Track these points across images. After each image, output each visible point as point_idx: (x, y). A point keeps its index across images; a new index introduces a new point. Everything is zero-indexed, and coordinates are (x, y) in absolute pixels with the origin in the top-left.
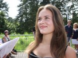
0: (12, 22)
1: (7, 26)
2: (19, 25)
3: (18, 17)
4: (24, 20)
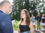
2: (12, 17)
3: (12, 12)
4: (15, 14)
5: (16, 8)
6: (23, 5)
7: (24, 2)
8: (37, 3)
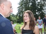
0: (14, 17)
1: (12, 19)
2: (18, 18)
3: (18, 14)
4: (21, 15)
5: (22, 10)
6: (30, 6)
7: (31, 4)
8: (44, 4)
